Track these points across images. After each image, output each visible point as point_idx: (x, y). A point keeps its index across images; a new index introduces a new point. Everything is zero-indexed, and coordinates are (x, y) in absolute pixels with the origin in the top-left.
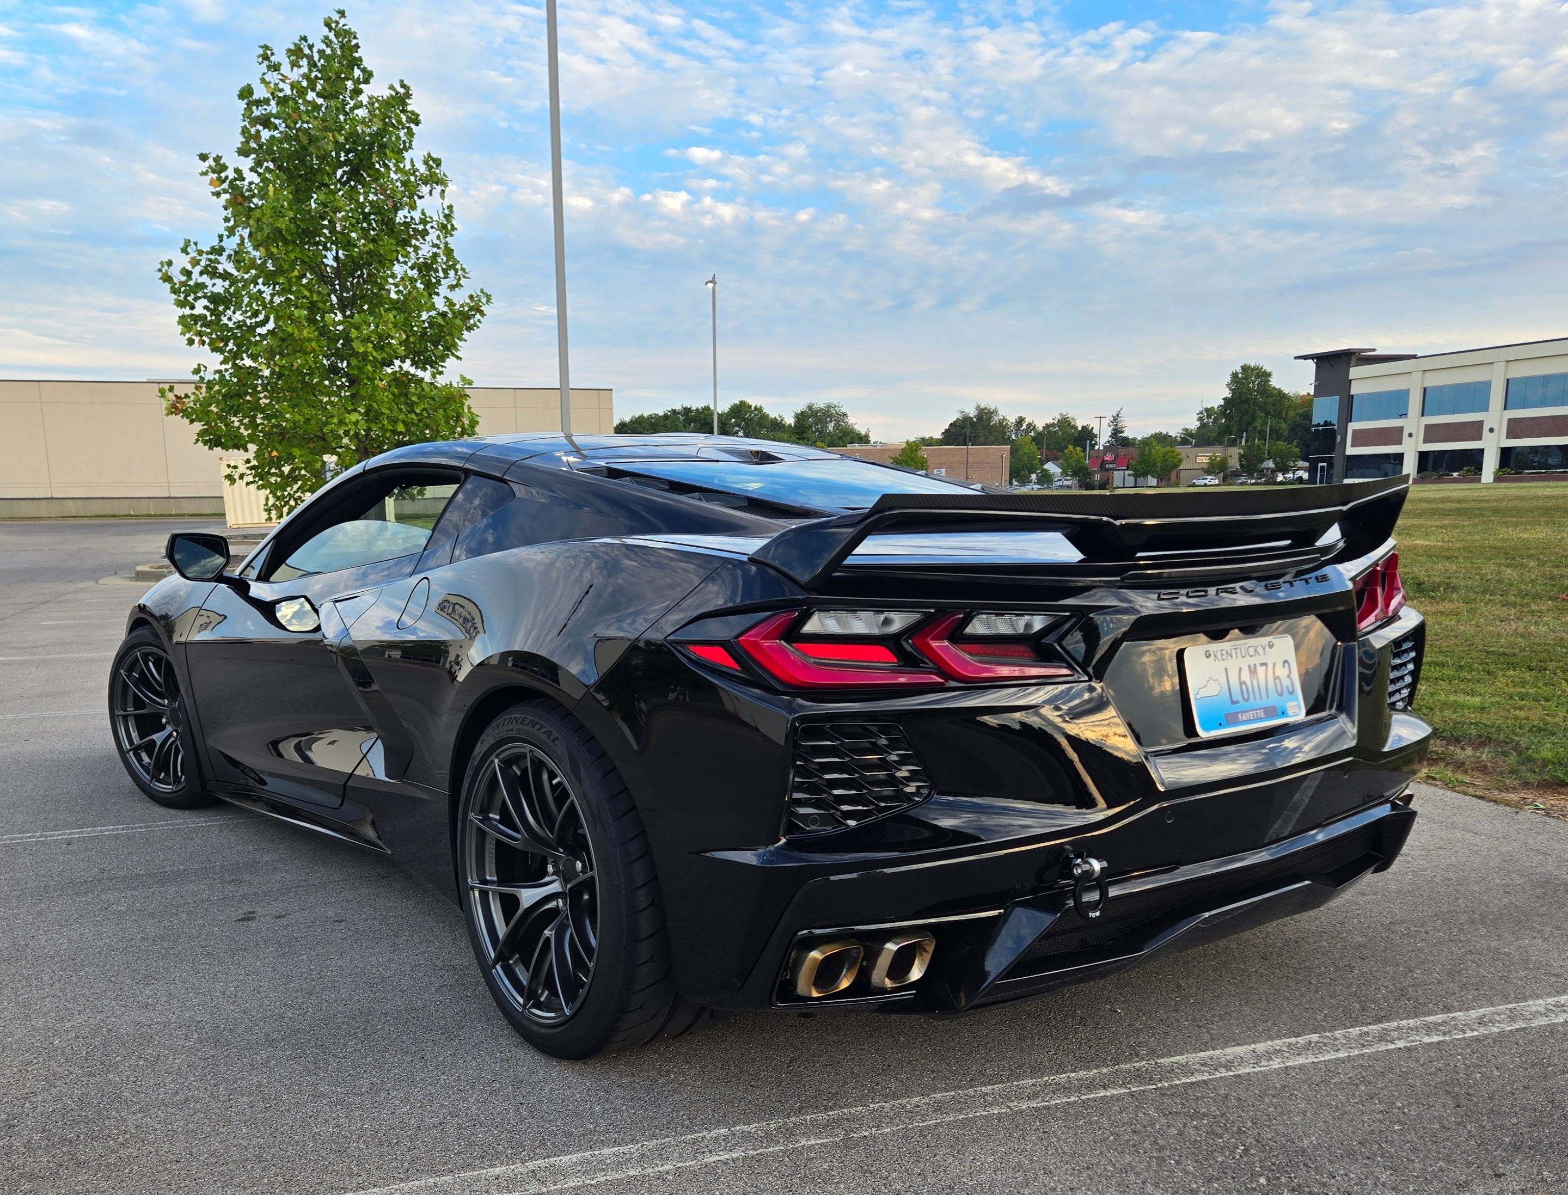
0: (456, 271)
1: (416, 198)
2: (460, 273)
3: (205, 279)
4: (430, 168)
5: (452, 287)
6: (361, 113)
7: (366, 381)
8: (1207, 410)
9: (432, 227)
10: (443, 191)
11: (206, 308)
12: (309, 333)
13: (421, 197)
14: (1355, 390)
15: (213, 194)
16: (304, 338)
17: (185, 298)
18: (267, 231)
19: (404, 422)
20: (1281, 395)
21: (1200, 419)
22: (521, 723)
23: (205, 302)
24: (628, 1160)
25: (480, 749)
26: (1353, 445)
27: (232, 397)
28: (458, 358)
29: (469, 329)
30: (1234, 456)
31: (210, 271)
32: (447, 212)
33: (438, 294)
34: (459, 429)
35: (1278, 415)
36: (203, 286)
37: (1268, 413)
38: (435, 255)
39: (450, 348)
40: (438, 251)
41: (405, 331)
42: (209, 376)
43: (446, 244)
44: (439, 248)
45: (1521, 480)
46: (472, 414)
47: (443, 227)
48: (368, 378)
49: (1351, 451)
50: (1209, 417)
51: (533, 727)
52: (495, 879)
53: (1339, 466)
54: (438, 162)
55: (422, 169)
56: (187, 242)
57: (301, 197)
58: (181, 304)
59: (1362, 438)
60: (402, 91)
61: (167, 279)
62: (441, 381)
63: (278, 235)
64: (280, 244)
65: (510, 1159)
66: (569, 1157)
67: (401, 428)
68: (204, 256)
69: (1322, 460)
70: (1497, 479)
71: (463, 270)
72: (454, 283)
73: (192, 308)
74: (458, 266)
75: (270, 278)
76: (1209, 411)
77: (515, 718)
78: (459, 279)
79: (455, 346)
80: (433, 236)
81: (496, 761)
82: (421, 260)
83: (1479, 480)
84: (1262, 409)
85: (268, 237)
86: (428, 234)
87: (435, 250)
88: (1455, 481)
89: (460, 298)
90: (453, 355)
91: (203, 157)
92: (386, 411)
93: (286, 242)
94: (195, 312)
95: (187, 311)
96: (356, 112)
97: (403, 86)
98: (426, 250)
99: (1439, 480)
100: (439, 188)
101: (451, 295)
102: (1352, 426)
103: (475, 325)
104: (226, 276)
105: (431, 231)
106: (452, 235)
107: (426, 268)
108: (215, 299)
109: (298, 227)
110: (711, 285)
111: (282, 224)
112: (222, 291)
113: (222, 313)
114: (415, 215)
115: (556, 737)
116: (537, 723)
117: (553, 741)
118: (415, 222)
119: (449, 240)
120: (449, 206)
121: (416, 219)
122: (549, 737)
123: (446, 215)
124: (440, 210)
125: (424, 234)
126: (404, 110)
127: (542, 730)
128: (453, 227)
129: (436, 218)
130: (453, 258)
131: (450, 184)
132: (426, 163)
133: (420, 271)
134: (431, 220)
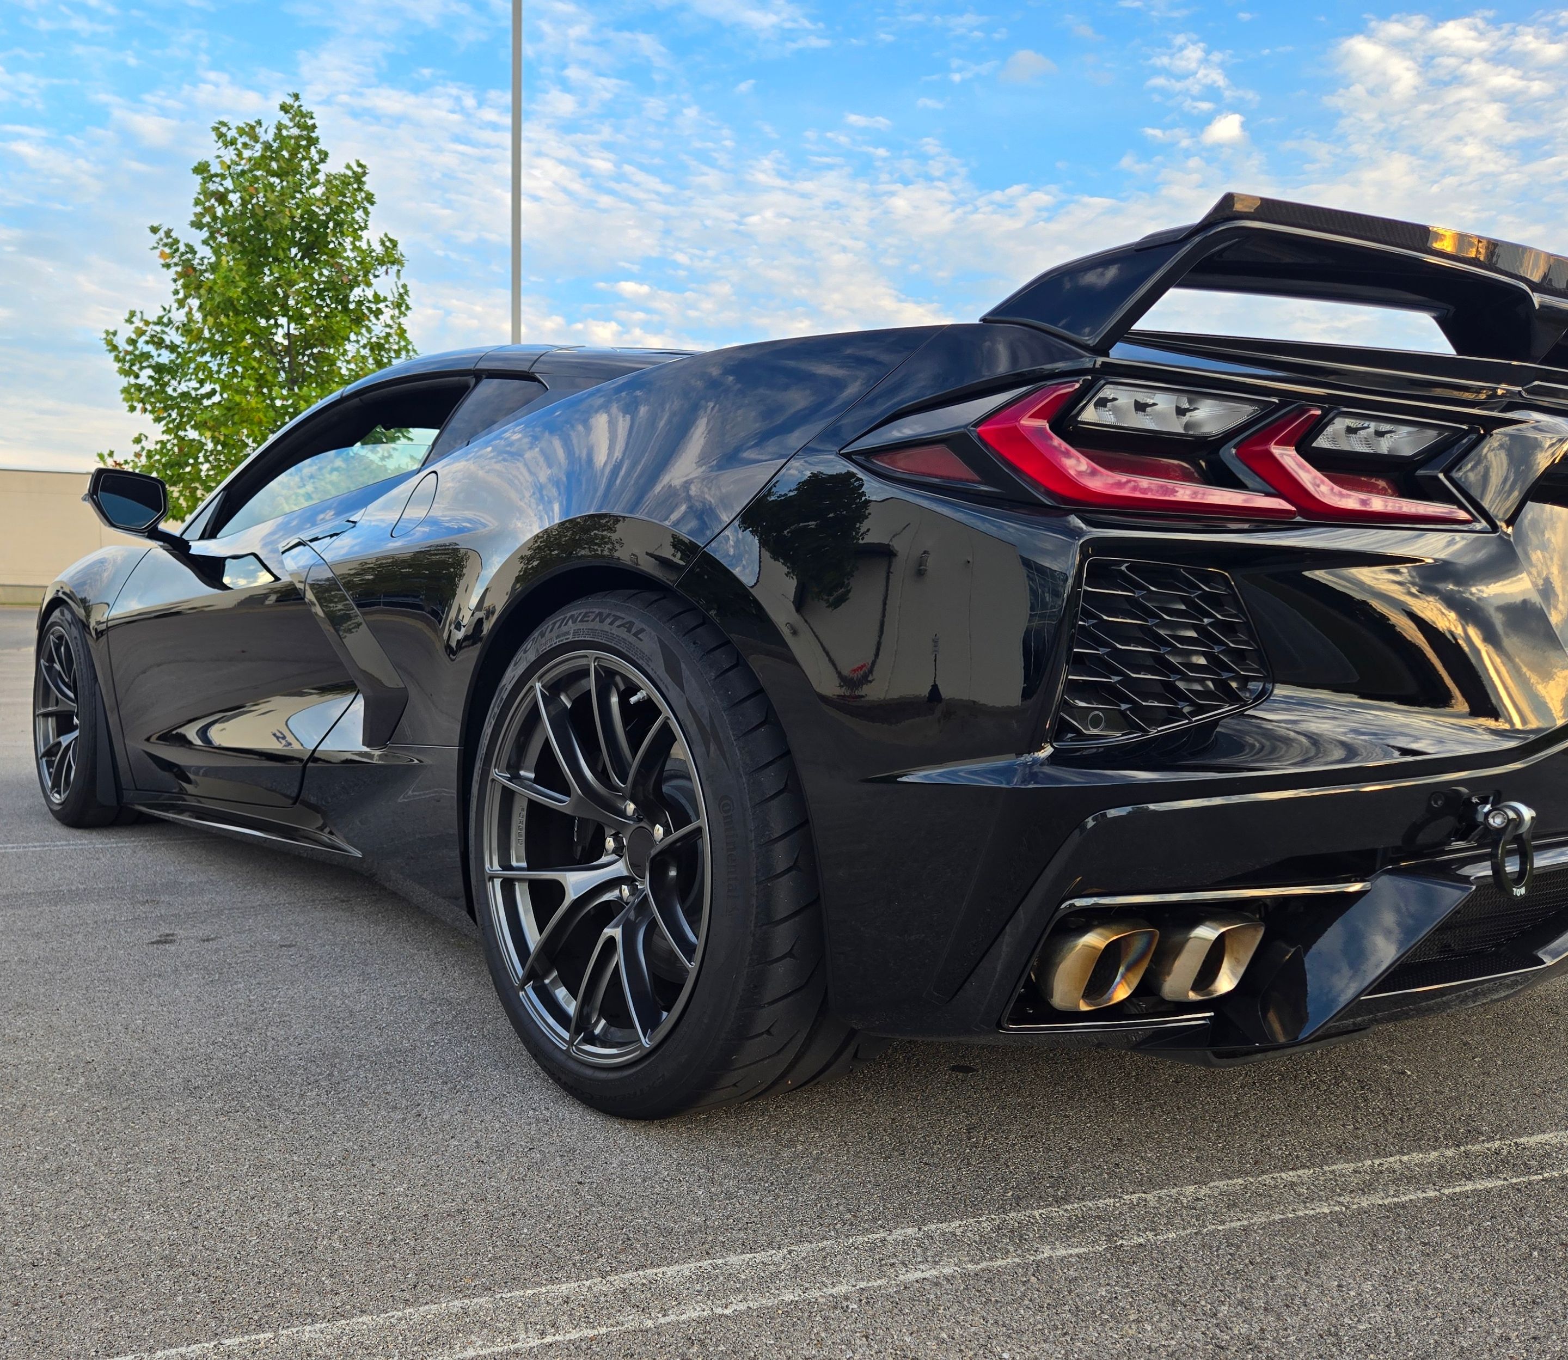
0: (408, 351)
1: (371, 277)
3: (150, 348)
4: (387, 249)
6: (318, 191)
9: (387, 306)
10: (399, 271)
11: (151, 377)
12: (257, 403)
13: (376, 276)
15: (163, 266)
16: (252, 409)
17: (130, 367)
18: (217, 301)
22: (582, 621)
23: (150, 372)
24: (775, 1276)
25: (512, 674)
27: (172, 466)
31: (158, 343)
32: (402, 291)
36: (147, 356)
38: (388, 335)
40: (392, 331)
42: (150, 445)
43: (400, 324)
44: (391, 327)
47: (399, 306)
51: (602, 621)
52: (525, 865)
54: (394, 243)
55: (379, 249)
56: (133, 313)
57: (254, 269)
58: (127, 373)
60: (360, 170)
61: (114, 348)
63: (229, 306)
64: (231, 314)
65: (581, 1271)
66: (677, 1267)
68: (151, 326)
71: (414, 351)
73: (137, 377)
74: (410, 347)
75: (218, 350)
77: (572, 617)
80: (386, 317)
81: (538, 686)
82: (374, 340)
85: (218, 307)
86: (382, 313)
87: (388, 330)
91: (154, 231)
93: (237, 312)
94: (140, 381)
95: (132, 380)
96: (312, 191)
97: (360, 165)
98: (378, 329)
100: (395, 268)
104: (173, 348)
105: (384, 310)
106: (405, 315)
107: (376, 347)
108: (159, 368)
109: (250, 298)
111: (235, 293)
112: (167, 362)
113: (167, 384)
114: (370, 294)
115: (642, 630)
116: (608, 615)
117: (636, 635)
118: (369, 301)
119: (403, 320)
120: (404, 286)
121: (371, 298)
122: (629, 631)
123: (401, 295)
124: (395, 290)
125: (378, 313)
126: (360, 189)
127: (618, 623)
128: (408, 308)
129: (390, 298)
130: (405, 339)
131: (406, 264)
132: (383, 243)
133: (372, 350)
134: (385, 299)
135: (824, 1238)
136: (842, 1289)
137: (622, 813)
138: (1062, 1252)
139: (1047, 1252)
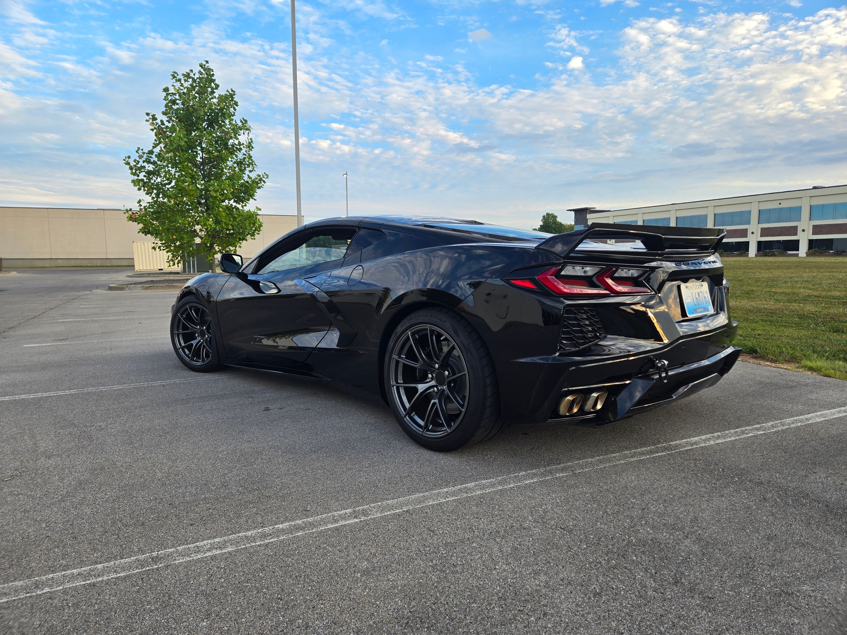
0: (253, 165)
1: (237, 135)
2: (254, 165)
3: (145, 164)
4: (243, 124)
5: (250, 171)
6: (214, 100)
7: (216, 208)
9: (244, 147)
10: (249, 133)
11: (145, 176)
12: (192, 187)
13: (239, 135)
14: (589, 223)
15: (151, 130)
16: (190, 190)
17: (136, 172)
18: (175, 146)
19: (231, 225)
20: (561, 224)
22: (425, 316)
23: (144, 174)
27: (156, 213)
28: (255, 200)
29: (259, 188)
31: (148, 161)
32: (250, 141)
33: (245, 174)
34: (254, 229)
36: (144, 167)
37: (556, 231)
38: (245, 158)
39: (252, 196)
40: (246, 157)
41: (233, 188)
42: (144, 204)
43: (249, 154)
44: (246, 155)
46: (260, 222)
47: (249, 147)
48: (217, 207)
51: (432, 317)
54: (246, 121)
55: (240, 124)
56: (139, 149)
57: (189, 132)
58: (134, 174)
60: (232, 93)
61: (128, 163)
62: (246, 209)
63: (179, 148)
64: (180, 151)
67: (230, 227)
68: (146, 155)
72: (252, 170)
73: (138, 176)
74: (254, 163)
75: (175, 165)
77: (421, 315)
78: (254, 168)
79: (254, 195)
80: (243, 151)
81: (409, 333)
82: (239, 160)
85: (175, 148)
86: (242, 150)
87: (244, 156)
89: (253, 175)
90: (252, 198)
91: (148, 114)
92: (224, 220)
93: (182, 150)
94: (140, 178)
95: (136, 177)
96: (212, 100)
97: (232, 91)
98: (240, 156)
100: (247, 132)
101: (251, 175)
103: (261, 187)
104: (154, 163)
105: (243, 148)
106: (252, 150)
107: (240, 163)
108: (149, 173)
109: (188, 144)
110: (345, 176)
111: (183, 143)
112: (152, 169)
113: (152, 179)
114: (236, 142)
115: (445, 321)
116: (434, 316)
117: (443, 322)
118: (236, 145)
119: (250, 152)
120: (251, 139)
121: (237, 144)
122: (441, 321)
123: (249, 142)
124: (247, 140)
125: (240, 150)
126: (232, 100)
127: (437, 318)
128: (252, 147)
129: (245, 144)
130: (252, 160)
131: (252, 130)
132: (241, 121)
133: (238, 164)
134: (243, 144)
135: (503, 476)
136: (512, 486)
137: (434, 368)
138: (561, 475)
139: (558, 475)
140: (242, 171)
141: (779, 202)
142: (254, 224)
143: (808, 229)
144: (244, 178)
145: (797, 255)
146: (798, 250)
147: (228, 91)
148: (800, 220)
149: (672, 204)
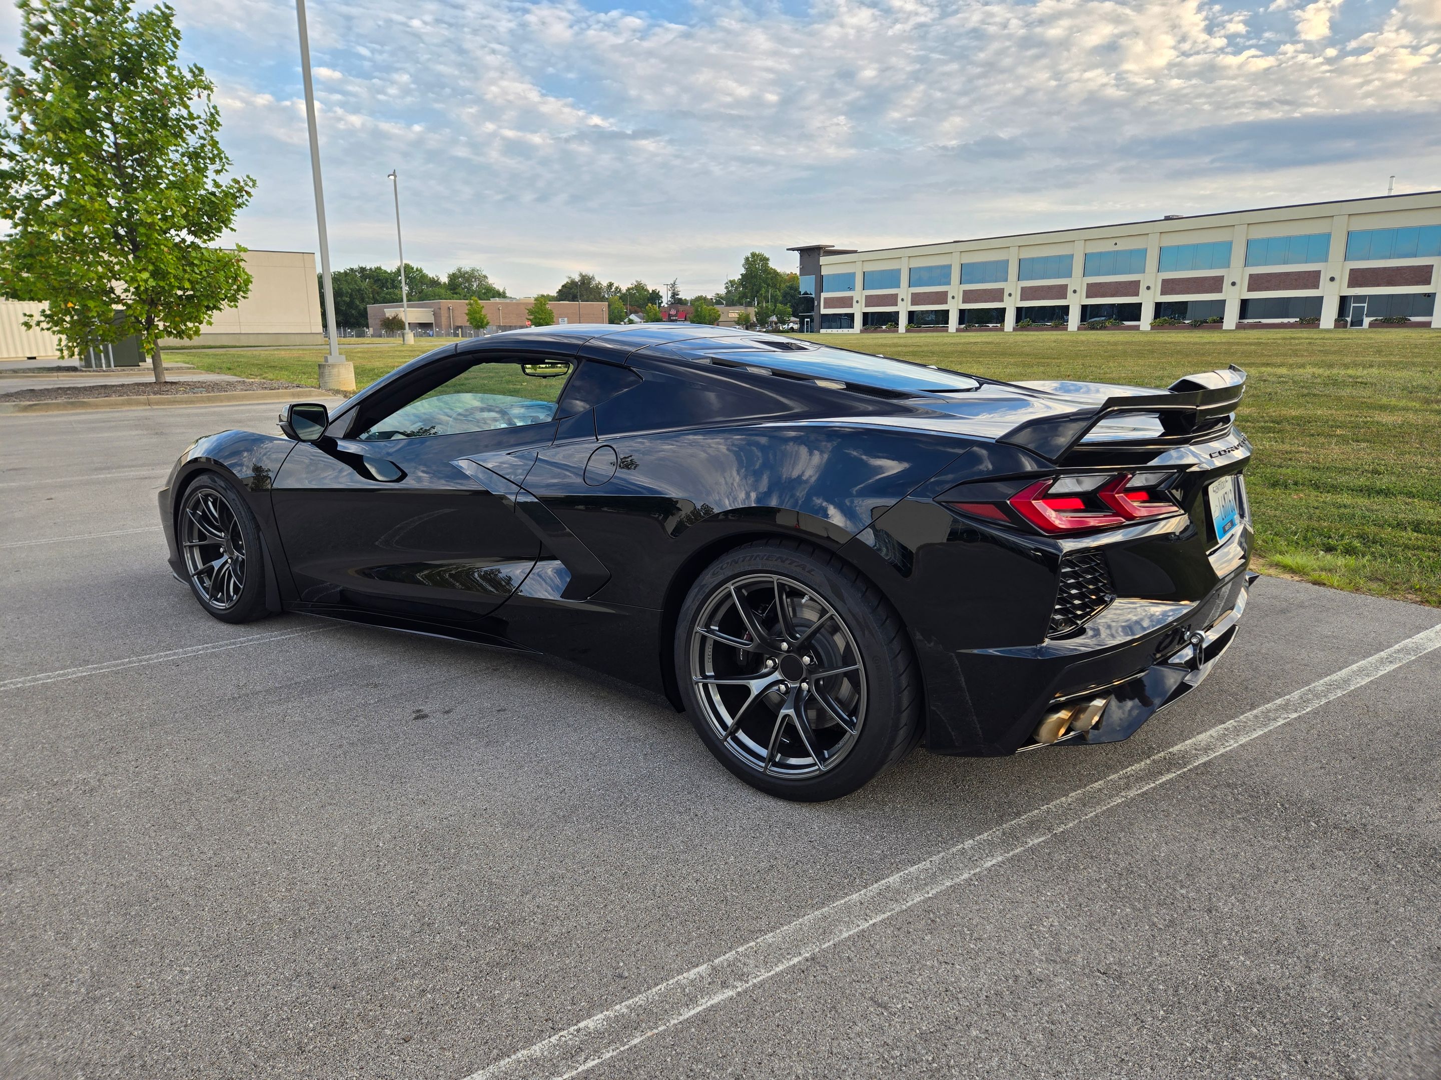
0: (221, 159)
1: (185, 99)
2: (224, 160)
4: (194, 75)
5: (218, 172)
6: (130, 26)
7: (153, 246)
8: (731, 282)
9: (200, 123)
10: (209, 95)
12: (99, 204)
13: (190, 99)
14: (824, 272)
16: (96, 210)
18: (55, 119)
19: (189, 280)
20: (776, 273)
21: (727, 288)
26: (825, 308)
27: (25, 256)
28: (232, 229)
29: (239, 206)
30: (752, 311)
32: (213, 111)
33: (206, 177)
34: (235, 287)
35: (774, 286)
37: (768, 285)
38: (203, 146)
39: (226, 222)
40: (205, 142)
41: (185, 206)
43: (212, 137)
44: (205, 139)
45: (920, 331)
46: (247, 275)
47: (211, 123)
48: (155, 244)
49: (824, 311)
50: (732, 286)
52: (713, 674)
53: (817, 320)
54: (201, 71)
55: (189, 76)
57: (82, 91)
59: (830, 303)
60: (167, 11)
62: (212, 245)
63: (65, 124)
64: (67, 130)
67: (187, 285)
69: (808, 317)
70: (908, 331)
71: (227, 158)
72: (220, 168)
74: (223, 155)
75: (59, 160)
76: (732, 282)
78: (224, 165)
79: (229, 220)
80: (200, 131)
82: (191, 149)
83: (897, 331)
84: (765, 282)
85: (56, 125)
86: (197, 128)
87: (202, 141)
88: (884, 331)
89: (225, 180)
90: (227, 227)
92: (172, 271)
93: (72, 129)
96: (125, 25)
97: (167, 7)
98: (193, 140)
99: (875, 331)
100: (206, 92)
101: (219, 179)
102: (824, 295)
103: (244, 204)
105: (199, 126)
106: (217, 130)
107: (194, 156)
109: (83, 116)
110: (392, 177)
111: (70, 114)
113: (10, 187)
114: (184, 113)
118: (185, 119)
119: (214, 133)
120: (215, 107)
121: (186, 116)
123: (212, 114)
124: (207, 110)
125: (193, 128)
126: (168, 25)
128: (219, 124)
129: (203, 116)
130: (218, 149)
131: (215, 89)
132: (191, 71)
133: (190, 158)
134: (199, 117)
140: (201, 171)
141: (1115, 241)
142: (235, 279)
143: (1156, 285)
144: (206, 187)
145: (1137, 328)
146: (1139, 320)
147: (157, 8)
148: (1143, 271)
149: (955, 242)
